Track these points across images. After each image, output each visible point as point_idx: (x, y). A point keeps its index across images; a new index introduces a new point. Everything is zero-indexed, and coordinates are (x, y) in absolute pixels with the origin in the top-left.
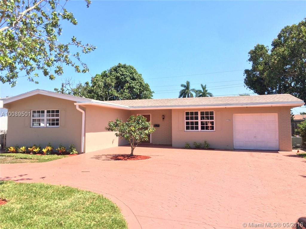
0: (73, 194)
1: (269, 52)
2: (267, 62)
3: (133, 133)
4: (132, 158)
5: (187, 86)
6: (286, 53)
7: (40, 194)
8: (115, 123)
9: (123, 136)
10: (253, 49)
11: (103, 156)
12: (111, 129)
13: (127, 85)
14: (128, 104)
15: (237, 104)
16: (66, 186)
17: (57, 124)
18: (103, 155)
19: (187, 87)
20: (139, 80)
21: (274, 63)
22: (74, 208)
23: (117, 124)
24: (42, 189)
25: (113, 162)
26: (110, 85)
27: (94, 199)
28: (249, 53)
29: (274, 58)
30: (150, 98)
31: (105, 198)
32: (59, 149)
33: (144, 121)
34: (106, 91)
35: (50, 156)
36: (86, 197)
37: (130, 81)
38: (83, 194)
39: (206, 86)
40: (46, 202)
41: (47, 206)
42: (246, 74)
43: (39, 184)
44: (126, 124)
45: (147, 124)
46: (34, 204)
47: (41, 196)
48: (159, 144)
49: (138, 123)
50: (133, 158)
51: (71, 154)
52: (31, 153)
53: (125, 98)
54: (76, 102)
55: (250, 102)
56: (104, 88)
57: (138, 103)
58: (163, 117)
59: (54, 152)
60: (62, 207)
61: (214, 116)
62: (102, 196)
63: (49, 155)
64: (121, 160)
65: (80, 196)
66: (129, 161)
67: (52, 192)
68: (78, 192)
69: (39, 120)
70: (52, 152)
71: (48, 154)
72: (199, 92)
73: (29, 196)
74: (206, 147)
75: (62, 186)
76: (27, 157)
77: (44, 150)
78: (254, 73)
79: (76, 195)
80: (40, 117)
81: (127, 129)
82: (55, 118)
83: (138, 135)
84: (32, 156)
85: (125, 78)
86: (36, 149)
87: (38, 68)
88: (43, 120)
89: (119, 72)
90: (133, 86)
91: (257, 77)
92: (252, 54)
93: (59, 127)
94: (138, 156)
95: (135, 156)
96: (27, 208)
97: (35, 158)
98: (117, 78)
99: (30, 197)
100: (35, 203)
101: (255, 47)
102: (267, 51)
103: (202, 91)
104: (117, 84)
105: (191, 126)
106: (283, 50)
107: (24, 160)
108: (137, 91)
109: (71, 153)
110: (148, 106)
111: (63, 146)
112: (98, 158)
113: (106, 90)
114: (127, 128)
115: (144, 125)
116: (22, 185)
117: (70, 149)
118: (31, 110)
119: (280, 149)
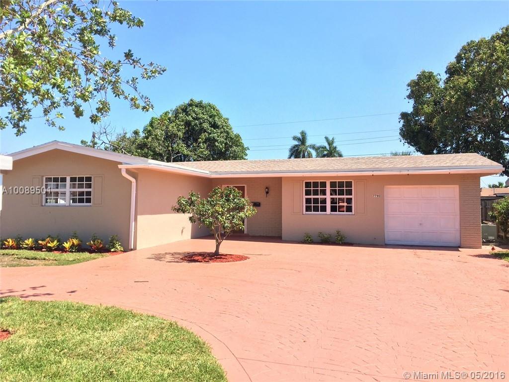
0: (125, 321)
1: (441, 83)
2: (438, 101)
3: (219, 216)
4: (217, 258)
5: (303, 138)
6: (470, 85)
7: (68, 320)
8: (189, 199)
9: (203, 221)
10: (415, 78)
11: (167, 256)
12: (182, 210)
13: (203, 136)
14: (208, 168)
15: (391, 169)
16: (112, 307)
17: (89, 201)
18: (166, 254)
19: (302, 140)
20: (225, 128)
21: (450, 101)
22: (129, 344)
23: (192, 202)
24: (71, 311)
25: (186, 265)
26: (176, 136)
27: (162, 329)
28: (409, 85)
29: (450, 93)
30: (242, 158)
31: (182, 328)
32: (92, 243)
33: (237, 196)
34: (168, 147)
35: (77, 254)
36: (148, 326)
37: (210, 129)
38: (142, 319)
39: (335, 140)
40: (79, 335)
41: (82, 342)
42: (402, 121)
43: (64, 303)
44: (208, 202)
45: (244, 202)
46: (60, 338)
47: (70, 324)
48: (259, 235)
49: (228, 200)
50: (219, 258)
51: (113, 252)
52: (43, 250)
53: (201, 157)
54: (121, 163)
55: (413, 166)
56: (165, 141)
57: (225, 166)
58: (267, 190)
59: (82, 248)
60: (110, 344)
61: (353, 188)
62: (176, 324)
63: (75, 253)
64: (199, 262)
65: (137, 324)
66: (214, 263)
67: (88, 317)
68: (134, 316)
69: (57, 194)
70: (80, 249)
71: (73, 252)
72: (322, 149)
73: (49, 324)
74: (340, 240)
75: (104, 306)
76: (38, 257)
77: (67, 245)
78: (417, 118)
79: (130, 321)
80: (58, 188)
81: (209, 210)
82: (85, 190)
83: (228, 219)
84: (46, 255)
85: (201, 124)
86: (53, 242)
87: (66, 104)
88: (64, 193)
89: (190, 115)
90: (214, 137)
91: (421, 125)
92: (414, 86)
93: (91, 206)
94: (227, 255)
95: (222, 255)
96: (48, 346)
97: (52, 258)
98: (188, 124)
99: (50, 326)
100: (60, 336)
101: (418, 75)
102: (438, 82)
103: (328, 147)
104: (188, 133)
105: (314, 206)
106: (465, 81)
107: (33, 261)
108: (221, 146)
109: (112, 250)
110: (242, 171)
111: (98, 238)
112: (158, 258)
113: (168, 144)
114: (210, 208)
115: (237, 203)
116: (35, 305)
117: (111, 243)
118: (43, 176)
119: (462, 245)
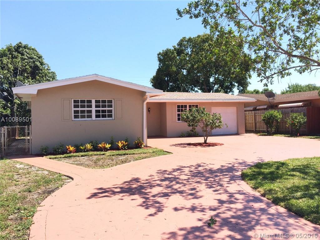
17: (110, 116)
58: (150, 109)
80: (85, 108)
82: (107, 109)
118: (72, 99)
119: (239, 133)
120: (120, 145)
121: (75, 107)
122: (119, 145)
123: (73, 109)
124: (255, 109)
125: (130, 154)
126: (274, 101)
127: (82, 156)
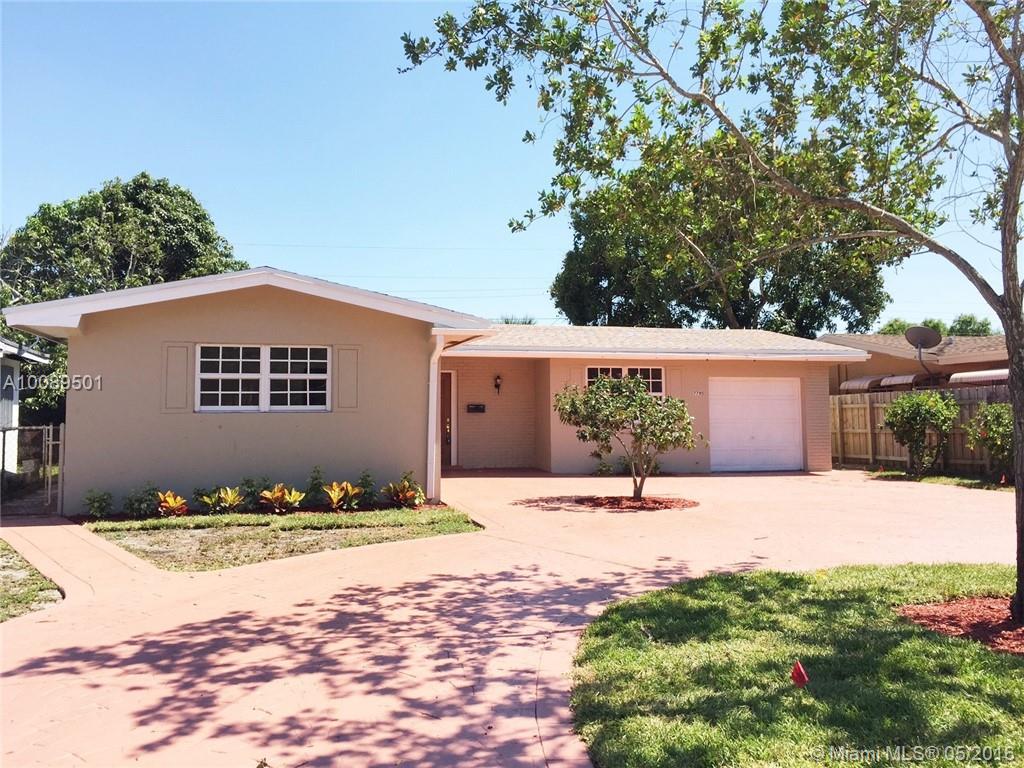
17: (319, 400)
48: (482, 466)
58: (499, 381)
59: (378, 500)
61: (663, 381)
80: (237, 372)
82: (309, 377)
109: (417, 502)
118: (196, 343)
119: (810, 468)
120: (335, 495)
121: (205, 368)
122: (332, 496)
123: (200, 376)
124: (875, 388)
125: (347, 527)
126: (939, 358)
127: (198, 527)
